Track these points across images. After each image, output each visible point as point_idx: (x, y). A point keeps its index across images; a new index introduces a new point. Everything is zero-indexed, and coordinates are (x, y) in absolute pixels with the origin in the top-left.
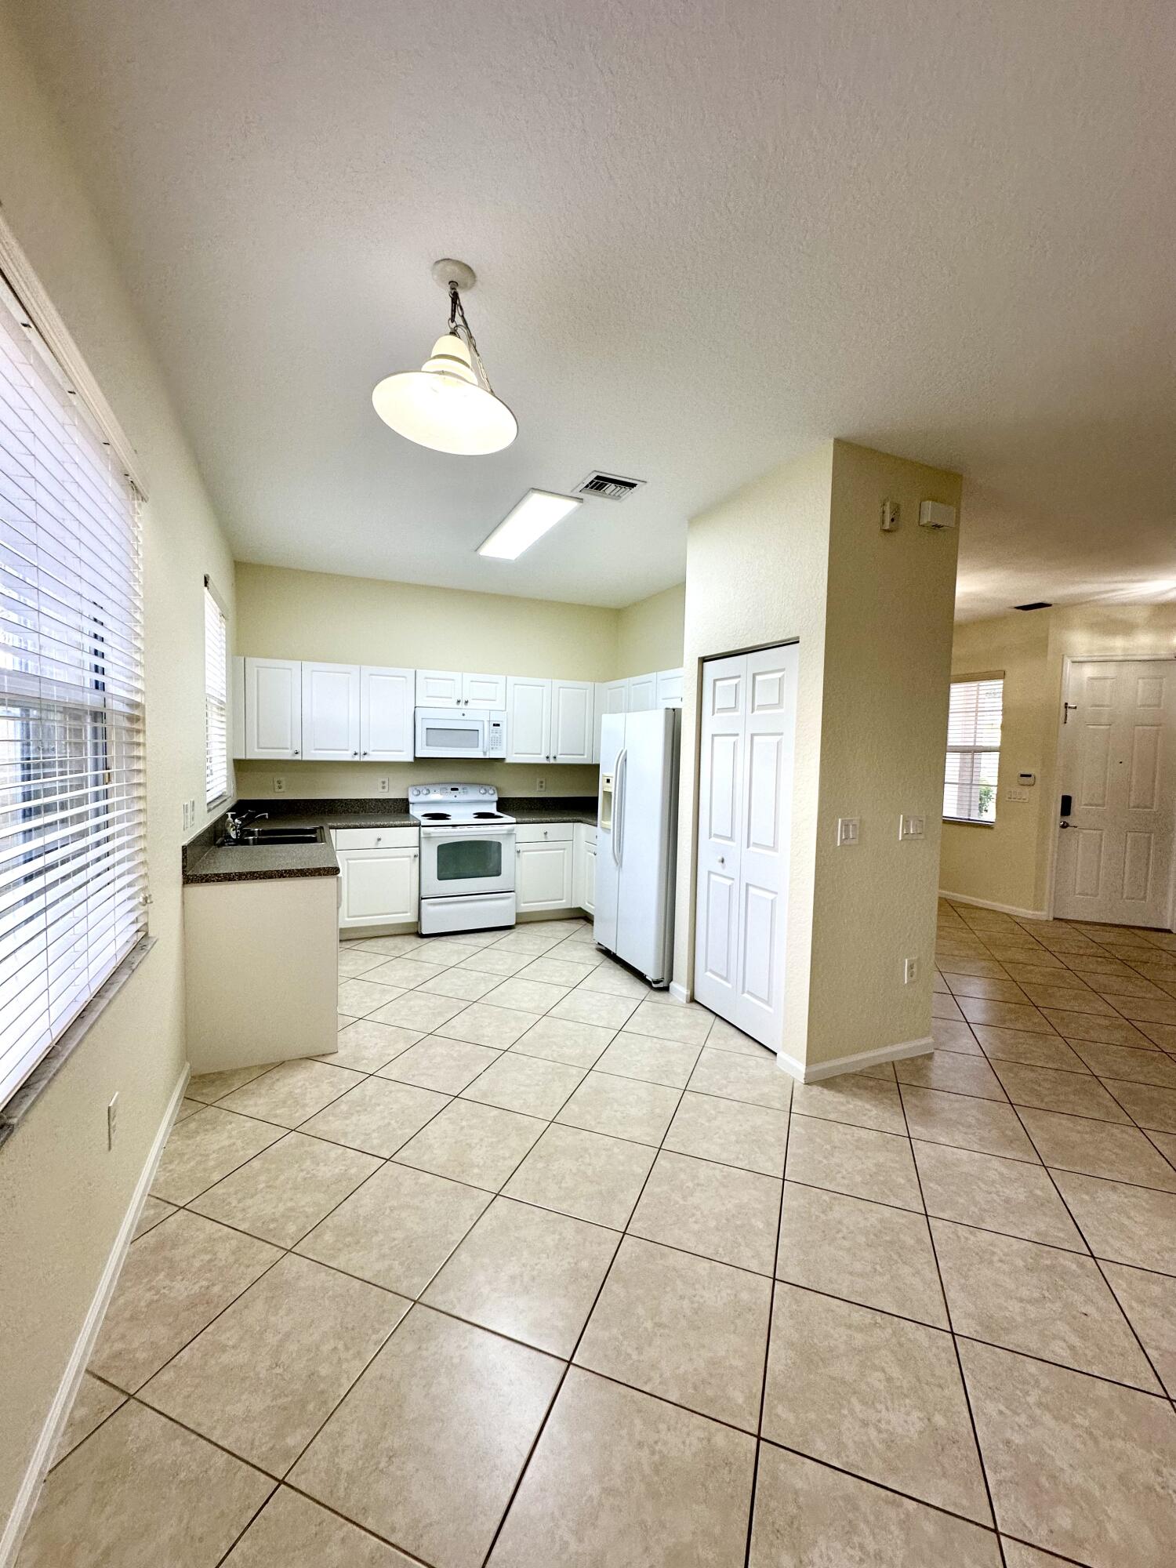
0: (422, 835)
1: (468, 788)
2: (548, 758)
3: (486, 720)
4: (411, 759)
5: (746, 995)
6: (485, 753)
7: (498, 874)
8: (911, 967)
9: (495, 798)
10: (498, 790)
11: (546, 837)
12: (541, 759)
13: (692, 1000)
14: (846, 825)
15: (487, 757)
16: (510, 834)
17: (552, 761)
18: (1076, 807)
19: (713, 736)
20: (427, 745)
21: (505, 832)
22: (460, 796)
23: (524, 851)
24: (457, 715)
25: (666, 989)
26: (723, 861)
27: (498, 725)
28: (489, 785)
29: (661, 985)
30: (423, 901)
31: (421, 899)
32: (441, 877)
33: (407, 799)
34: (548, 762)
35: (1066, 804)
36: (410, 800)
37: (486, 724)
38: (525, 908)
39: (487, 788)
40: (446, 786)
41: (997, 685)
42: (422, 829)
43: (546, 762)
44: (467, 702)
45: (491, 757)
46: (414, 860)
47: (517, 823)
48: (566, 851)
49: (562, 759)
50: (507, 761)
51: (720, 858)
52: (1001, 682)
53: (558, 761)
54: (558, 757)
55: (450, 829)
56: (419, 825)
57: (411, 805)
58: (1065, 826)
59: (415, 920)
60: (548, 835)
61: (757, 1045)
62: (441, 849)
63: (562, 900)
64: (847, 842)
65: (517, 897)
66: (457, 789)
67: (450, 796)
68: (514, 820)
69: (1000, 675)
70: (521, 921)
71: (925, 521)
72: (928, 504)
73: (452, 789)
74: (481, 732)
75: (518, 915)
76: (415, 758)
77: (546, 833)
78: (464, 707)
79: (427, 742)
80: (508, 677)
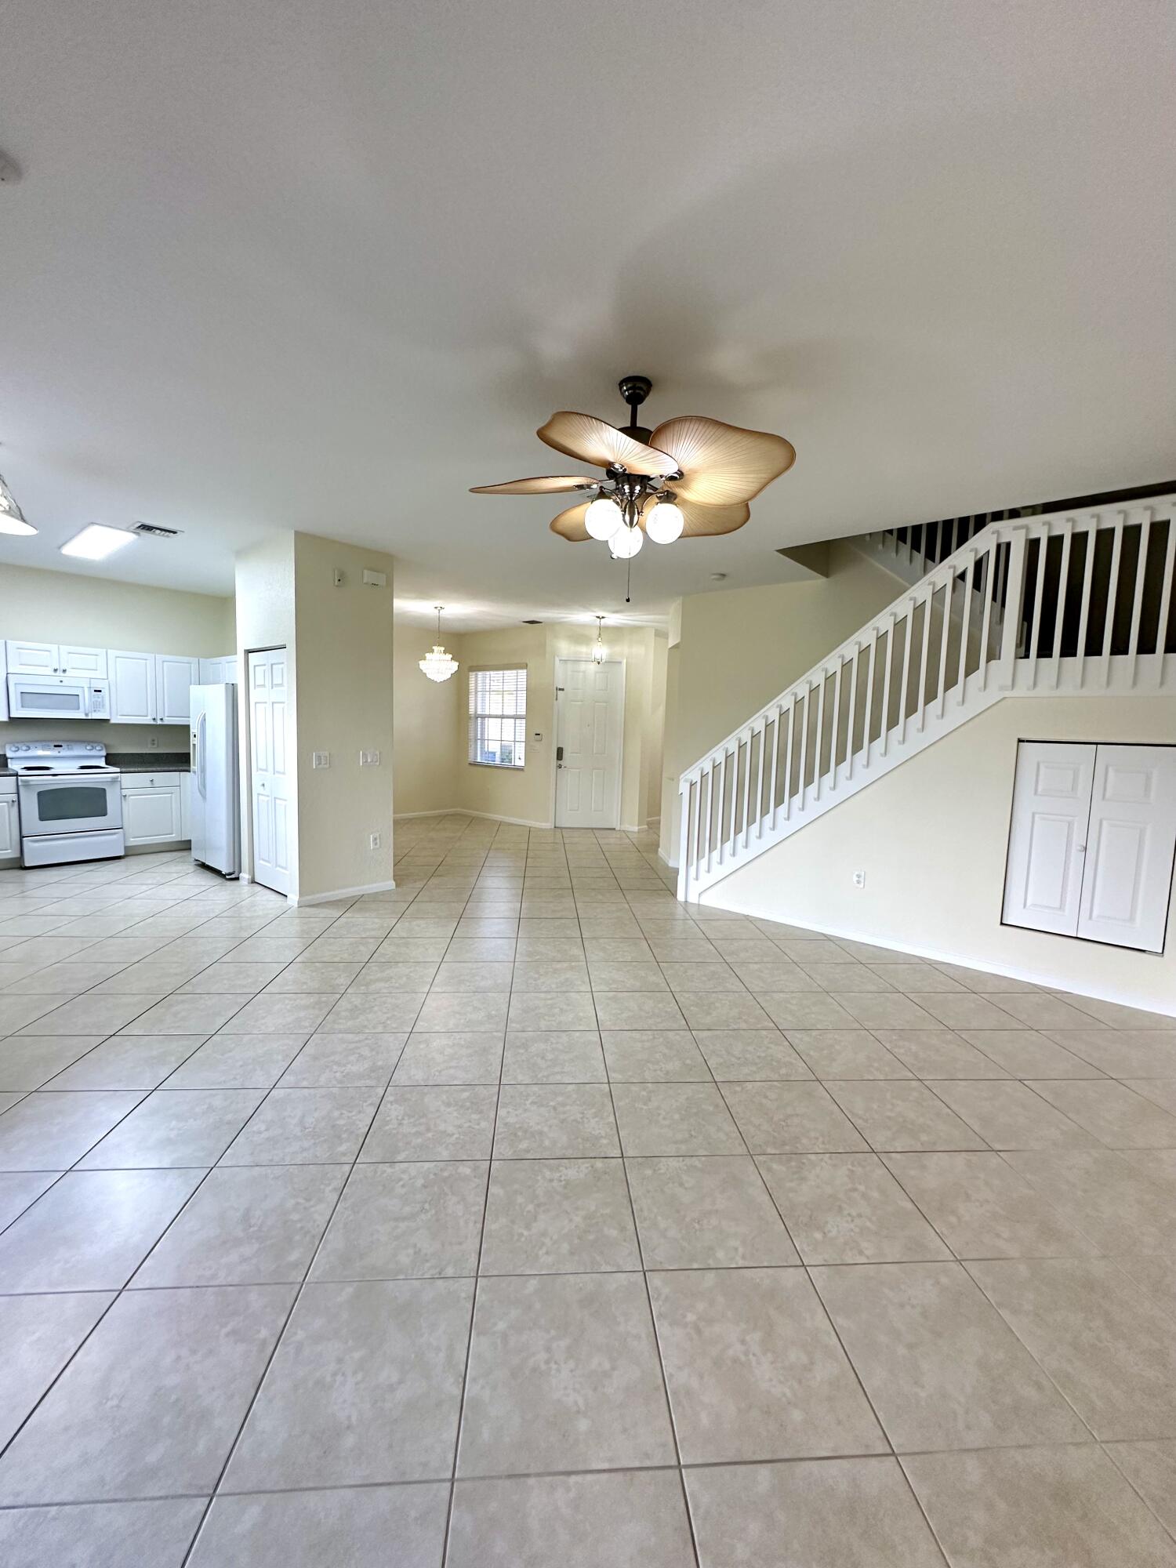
0: (20, 783)
1: (72, 744)
2: (154, 719)
3: (86, 686)
4: (5, 719)
5: (278, 868)
6: (87, 715)
7: (105, 814)
8: (375, 839)
9: (104, 753)
10: (106, 746)
11: (152, 784)
12: (148, 721)
13: (253, 882)
14: (319, 758)
15: (90, 718)
16: (114, 781)
17: (159, 722)
18: (566, 754)
19: (256, 703)
20: (22, 706)
21: (109, 780)
22: (64, 752)
23: (130, 796)
24: (55, 681)
25: (237, 879)
26: (263, 785)
27: (100, 691)
28: (96, 742)
29: (233, 876)
30: (24, 839)
31: (22, 837)
32: (43, 817)
33: (5, 755)
34: (155, 723)
35: (560, 753)
36: (8, 755)
37: (86, 690)
38: (133, 842)
39: (95, 745)
40: (49, 743)
41: (523, 673)
42: (19, 778)
43: (152, 722)
44: (64, 671)
45: (93, 718)
46: (13, 806)
47: (121, 772)
48: (173, 795)
49: (168, 721)
50: (112, 721)
51: (261, 783)
52: (525, 671)
53: (166, 723)
54: (166, 719)
55: (51, 777)
56: (17, 775)
57: (9, 760)
58: (560, 767)
59: (17, 855)
60: (154, 782)
61: (273, 892)
62: (41, 795)
63: (172, 834)
64: (320, 766)
65: (124, 834)
66: (61, 746)
67: (54, 752)
68: (118, 770)
69: (524, 666)
70: (130, 853)
71: (365, 581)
72: (366, 572)
73: (55, 746)
74: (80, 697)
75: (126, 848)
76: (10, 718)
77: (152, 781)
78: (62, 674)
79: (22, 702)
80: (109, 651)
